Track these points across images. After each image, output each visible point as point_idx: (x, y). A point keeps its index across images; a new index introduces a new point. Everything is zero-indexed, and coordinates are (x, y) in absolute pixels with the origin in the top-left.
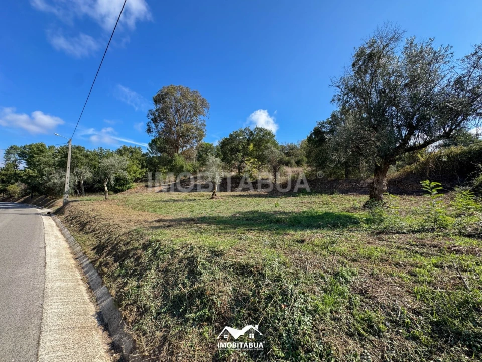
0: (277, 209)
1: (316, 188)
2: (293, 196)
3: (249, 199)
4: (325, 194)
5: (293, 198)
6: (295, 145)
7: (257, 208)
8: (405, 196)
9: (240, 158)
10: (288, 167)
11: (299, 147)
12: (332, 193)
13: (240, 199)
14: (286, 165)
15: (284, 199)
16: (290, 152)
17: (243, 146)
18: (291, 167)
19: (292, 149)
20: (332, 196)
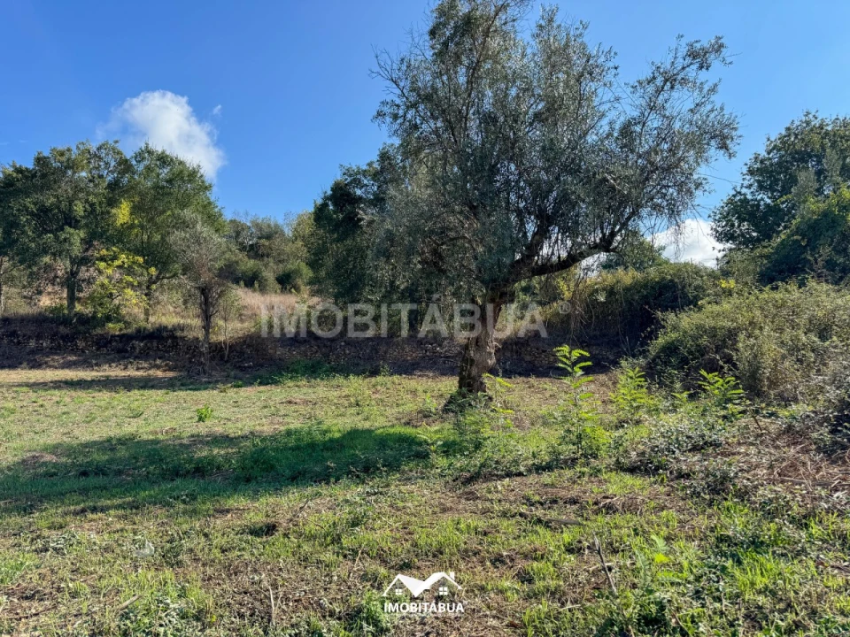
0: (202, 429)
1: (332, 357)
2: (261, 384)
3: (104, 396)
4: (357, 374)
5: (262, 388)
6: (276, 226)
7: (130, 428)
8: (533, 380)
9: (77, 249)
10: (254, 291)
11: (289, 232)
12: (375, 373)
13: (66, 395)
14: (246, 285)
15: (232, 393)
16: (259, 243)
17: (92, 205)
18: (263, 290)
19: (269, 237)
20: (373, 380)
